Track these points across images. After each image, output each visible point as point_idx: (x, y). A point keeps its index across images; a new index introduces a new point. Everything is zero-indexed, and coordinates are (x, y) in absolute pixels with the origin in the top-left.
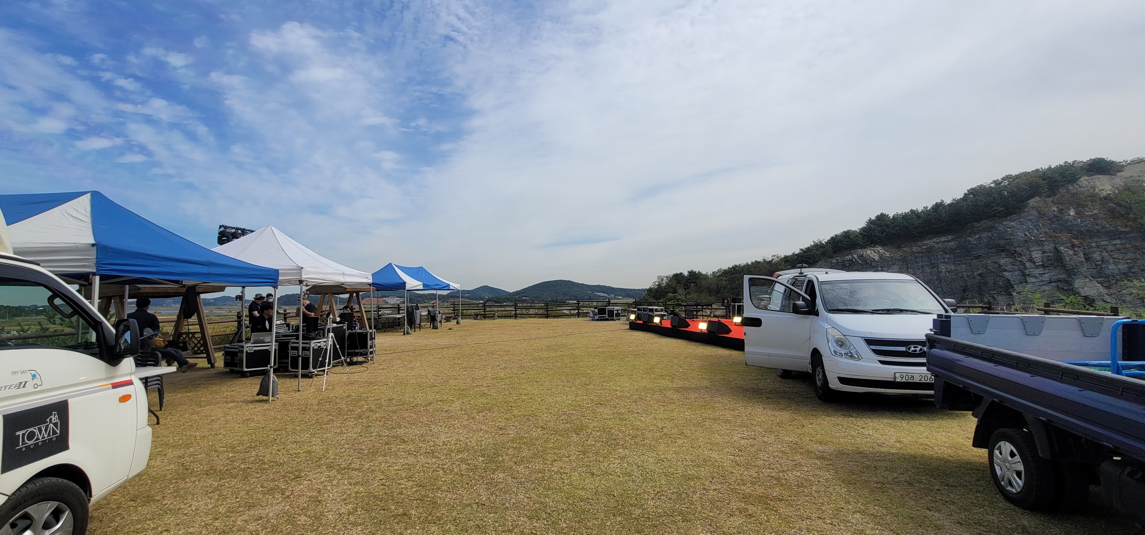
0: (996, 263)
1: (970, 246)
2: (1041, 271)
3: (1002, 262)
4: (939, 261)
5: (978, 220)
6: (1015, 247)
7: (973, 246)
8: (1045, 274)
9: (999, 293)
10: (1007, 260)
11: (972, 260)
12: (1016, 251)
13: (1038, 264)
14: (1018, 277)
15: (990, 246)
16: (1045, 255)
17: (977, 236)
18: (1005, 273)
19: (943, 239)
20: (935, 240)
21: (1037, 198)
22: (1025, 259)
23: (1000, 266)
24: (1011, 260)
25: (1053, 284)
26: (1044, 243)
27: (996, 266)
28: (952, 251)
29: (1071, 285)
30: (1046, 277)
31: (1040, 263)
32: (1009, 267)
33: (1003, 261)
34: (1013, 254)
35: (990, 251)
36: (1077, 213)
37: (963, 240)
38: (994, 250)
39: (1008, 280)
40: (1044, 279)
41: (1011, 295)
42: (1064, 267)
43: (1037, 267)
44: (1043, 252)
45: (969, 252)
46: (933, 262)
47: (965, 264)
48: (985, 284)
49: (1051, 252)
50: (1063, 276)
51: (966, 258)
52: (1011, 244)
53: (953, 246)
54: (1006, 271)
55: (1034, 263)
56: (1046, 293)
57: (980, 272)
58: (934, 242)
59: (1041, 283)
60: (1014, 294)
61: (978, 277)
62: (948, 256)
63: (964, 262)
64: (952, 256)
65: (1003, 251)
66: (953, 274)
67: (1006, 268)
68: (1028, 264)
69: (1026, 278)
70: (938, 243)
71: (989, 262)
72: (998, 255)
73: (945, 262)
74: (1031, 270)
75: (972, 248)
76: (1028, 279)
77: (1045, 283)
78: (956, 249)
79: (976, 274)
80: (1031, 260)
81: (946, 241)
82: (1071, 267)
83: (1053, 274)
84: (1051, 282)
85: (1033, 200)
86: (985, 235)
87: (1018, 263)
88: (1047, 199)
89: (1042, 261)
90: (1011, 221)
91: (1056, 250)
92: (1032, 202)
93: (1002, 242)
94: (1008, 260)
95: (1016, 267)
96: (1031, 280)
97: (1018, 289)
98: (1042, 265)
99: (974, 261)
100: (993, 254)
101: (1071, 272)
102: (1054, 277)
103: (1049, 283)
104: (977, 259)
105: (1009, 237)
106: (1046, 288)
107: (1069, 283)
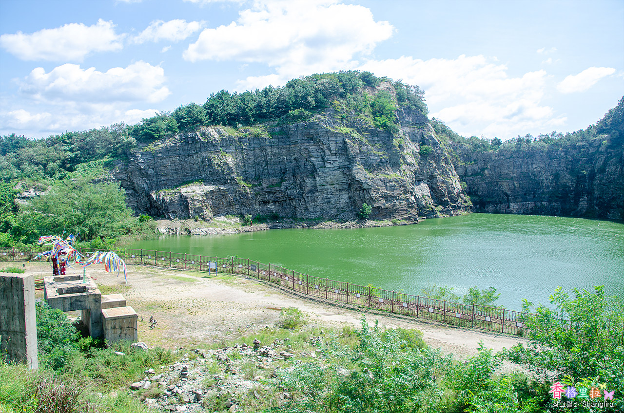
0: (306, 149)
1: (290, 132)
2: (333, 158)
4: (267, 144)
6: (320, 137)
7: (292, 132)
8: (336, 160)
9: (307, 177)
10: (314, 147)
11: (290, 145)
12: (320, 140)
13: (333, 152)
14: (320, 163)
15: (303, 134)
16: (337, 145)
18: (312, 159)
19: (271, 124)
20: (264, 124)
22: (325, 147)
23: (309, 152)
24: (316, 147)
25: (340, 170)
26: (337, 135)
27: (307, 152)
28: (277, 136)
29: (351, 171)
30: (337, 164)
31: (334, 152)
32: (315, 154)
33: (312, 148)
34: (318, 143)
35: (304, 138)
39: (314, 165)
40: (335, 165)
41: (314, 177)
42: (347, 156)
43: (332, 155)
44: (336, 143)
45: (289, 138)
47: (286, 148)
48: (299, 167)
49: (341, 143)
50: (347, 163)
51: (287, 143)
52: (317, 133)
54: (313, 157)
55: (331, 151)
56: (336, 177)
57: (296, 156)
59: (334, 169)
60: (317, 177)
61: (294, 162)
63: (285, 147)
64: (277, 140)
65: (312, 139)
66: (276, 157)
68: (327, 152)
69: (325, 164)
71: (302, 148)
72: (308, 143)
74: (329, 157)
75: (291, 134)
77: (336, 168)
78: (279, 134)
79: (292, 158)
80: (329, 149)
82: (351, 157)
83: (341, 161)
84: (339, 168)
87: (321, 150)
89: (336, 150)
90: (318, 113)
91: (344, 140)
93: (312, 131)
95: (319, 154)
96: (328, 165)
97: (319, 173)
98: (336, 153)
99: (292, 146)
100: (305, 142)
101: (351, 161)
102: (341, 164)
103: (338, 169)
104: (294, 144)
105: (316, 128)
106: (336, 172)
107: (349, 169)
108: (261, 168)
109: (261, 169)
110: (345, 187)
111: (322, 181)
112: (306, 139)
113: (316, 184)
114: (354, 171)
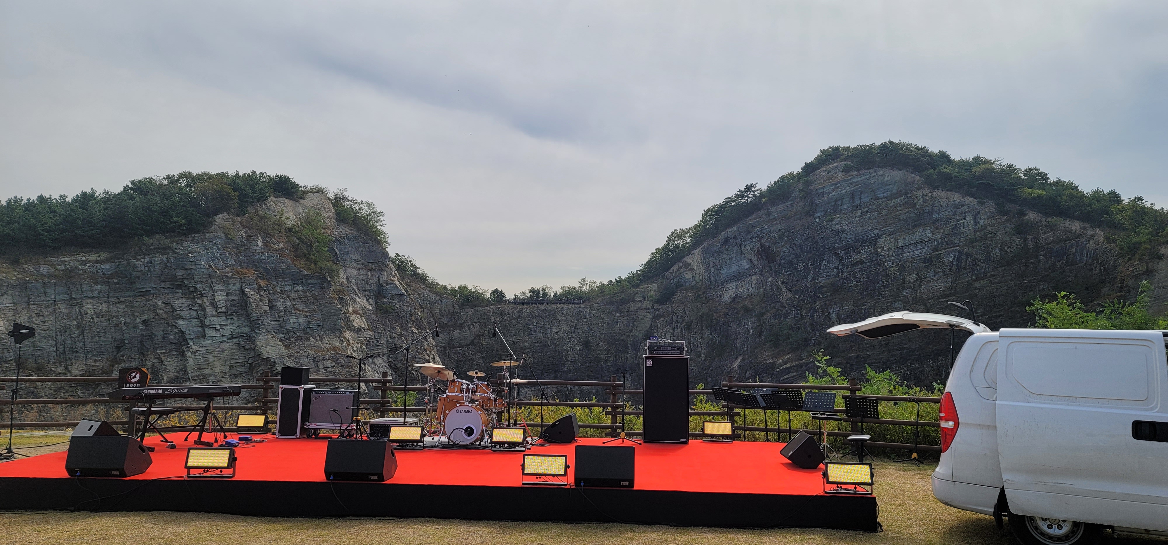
0: (168, 304)
1: (134, 273)
2: (221, 320)
3: (177, 303)
4: (84, 295)
5: (150, 234)
6: (196, 283)
7: (139, 274)
8: (226, 325)
9: (168, 353)
10: (183, 301)
11: (135, 296)
12: (196, 288)
13: (220, 310)
14: (195, 329)
15: (163, 278)
16: (230, 297)
17: (147, 259)
18: (180, 322)
19: (93, 257)
20: (78, 257)
21: (225, 215)
22: (206, 301)
23: (174, 310)
24: (189, 302)
25: (234, 340)
26: (230, 281)
27: (169, 309)
28: (106, 279)
29: (253, 342)
30: (228, 330)
31: (224, 310)
32: (185, 313)
33: (180, 302)
34: (192, 293)
35: (163, 285)
36: (265, 244)
37: (125, 262)
38: (168, 285)
39: (182, 332)
40: (224, 332)
41: (183, 355)
42: (248, 316)
43: (219, 315)
44: (228, 294)
45: (133, 283)
46: (73, 295)
47: (124, 302)
48: (151, 337)
49: (236, 294)
50: (246, 330)
51: (128, 294)
52: (191, 277)
53: (107, 270)
54: (180, 317)
55: (216, 308)
56: (226, 353)
57: (144, 317)
58: (77, 261)
59: (222, 339)
60: (189, 354)
61: (142, 327)
62: (99, 287)
63: (123, 299)
64: (106, 288)
65: (180, 287)
66: (103, 319)
67: (183, 314)
68: (209, 310)
69: (204, 330)
70: (84, 263)
71: (160, 302)
72: (173, 293)
73: (93, 298)
74: (212, 319)
75: (138, 278)
76: (206, 332)
77: (225, 338)
78: (112, 276)
79: (138, 320)
80: (213, 304)
81: (97, 262)
82: (256, 318)
83: (236, 325)
84: (232, 338)
85: (220, 216)
86: (158, 258)
87: (196, 307)
88: (236, 218)
89: (226, 307)
90: (193, 241)
91: (242, 290)
92: (221, 219)
93: (180, 273)
94: (185, 302)
95: (194, 313)
96: (210, 333)
97: (193, 346)
98: (225, 312)
99: (138, 299)
100: (166, 291)
101: (255, 325)
102: (237, 331)
103: (230, 339)
104: (143, 296)
105: (189, 267)
106: (226, 346)
107: (251, 339)
108: (68, 338)
109: (69, 342)
110: (241, 370)
111: (198, 361)
112: (169, 286)
113: (185, 366)
114: (259, 343)
